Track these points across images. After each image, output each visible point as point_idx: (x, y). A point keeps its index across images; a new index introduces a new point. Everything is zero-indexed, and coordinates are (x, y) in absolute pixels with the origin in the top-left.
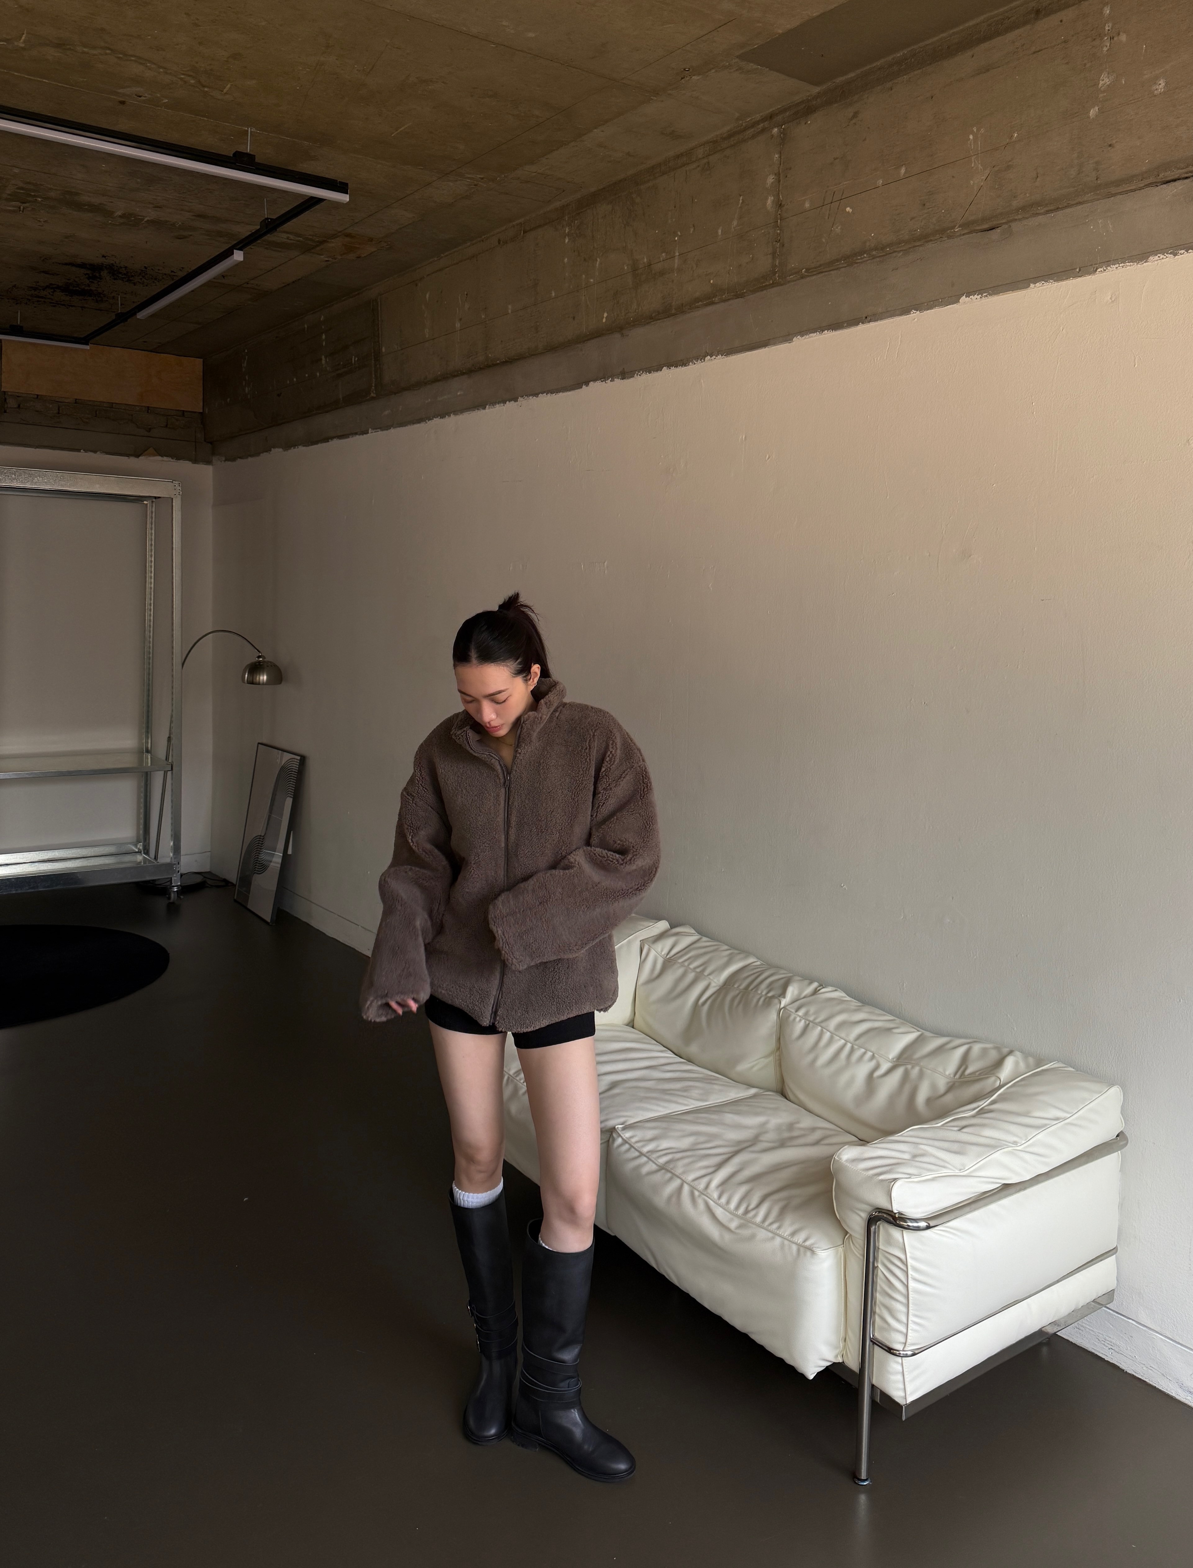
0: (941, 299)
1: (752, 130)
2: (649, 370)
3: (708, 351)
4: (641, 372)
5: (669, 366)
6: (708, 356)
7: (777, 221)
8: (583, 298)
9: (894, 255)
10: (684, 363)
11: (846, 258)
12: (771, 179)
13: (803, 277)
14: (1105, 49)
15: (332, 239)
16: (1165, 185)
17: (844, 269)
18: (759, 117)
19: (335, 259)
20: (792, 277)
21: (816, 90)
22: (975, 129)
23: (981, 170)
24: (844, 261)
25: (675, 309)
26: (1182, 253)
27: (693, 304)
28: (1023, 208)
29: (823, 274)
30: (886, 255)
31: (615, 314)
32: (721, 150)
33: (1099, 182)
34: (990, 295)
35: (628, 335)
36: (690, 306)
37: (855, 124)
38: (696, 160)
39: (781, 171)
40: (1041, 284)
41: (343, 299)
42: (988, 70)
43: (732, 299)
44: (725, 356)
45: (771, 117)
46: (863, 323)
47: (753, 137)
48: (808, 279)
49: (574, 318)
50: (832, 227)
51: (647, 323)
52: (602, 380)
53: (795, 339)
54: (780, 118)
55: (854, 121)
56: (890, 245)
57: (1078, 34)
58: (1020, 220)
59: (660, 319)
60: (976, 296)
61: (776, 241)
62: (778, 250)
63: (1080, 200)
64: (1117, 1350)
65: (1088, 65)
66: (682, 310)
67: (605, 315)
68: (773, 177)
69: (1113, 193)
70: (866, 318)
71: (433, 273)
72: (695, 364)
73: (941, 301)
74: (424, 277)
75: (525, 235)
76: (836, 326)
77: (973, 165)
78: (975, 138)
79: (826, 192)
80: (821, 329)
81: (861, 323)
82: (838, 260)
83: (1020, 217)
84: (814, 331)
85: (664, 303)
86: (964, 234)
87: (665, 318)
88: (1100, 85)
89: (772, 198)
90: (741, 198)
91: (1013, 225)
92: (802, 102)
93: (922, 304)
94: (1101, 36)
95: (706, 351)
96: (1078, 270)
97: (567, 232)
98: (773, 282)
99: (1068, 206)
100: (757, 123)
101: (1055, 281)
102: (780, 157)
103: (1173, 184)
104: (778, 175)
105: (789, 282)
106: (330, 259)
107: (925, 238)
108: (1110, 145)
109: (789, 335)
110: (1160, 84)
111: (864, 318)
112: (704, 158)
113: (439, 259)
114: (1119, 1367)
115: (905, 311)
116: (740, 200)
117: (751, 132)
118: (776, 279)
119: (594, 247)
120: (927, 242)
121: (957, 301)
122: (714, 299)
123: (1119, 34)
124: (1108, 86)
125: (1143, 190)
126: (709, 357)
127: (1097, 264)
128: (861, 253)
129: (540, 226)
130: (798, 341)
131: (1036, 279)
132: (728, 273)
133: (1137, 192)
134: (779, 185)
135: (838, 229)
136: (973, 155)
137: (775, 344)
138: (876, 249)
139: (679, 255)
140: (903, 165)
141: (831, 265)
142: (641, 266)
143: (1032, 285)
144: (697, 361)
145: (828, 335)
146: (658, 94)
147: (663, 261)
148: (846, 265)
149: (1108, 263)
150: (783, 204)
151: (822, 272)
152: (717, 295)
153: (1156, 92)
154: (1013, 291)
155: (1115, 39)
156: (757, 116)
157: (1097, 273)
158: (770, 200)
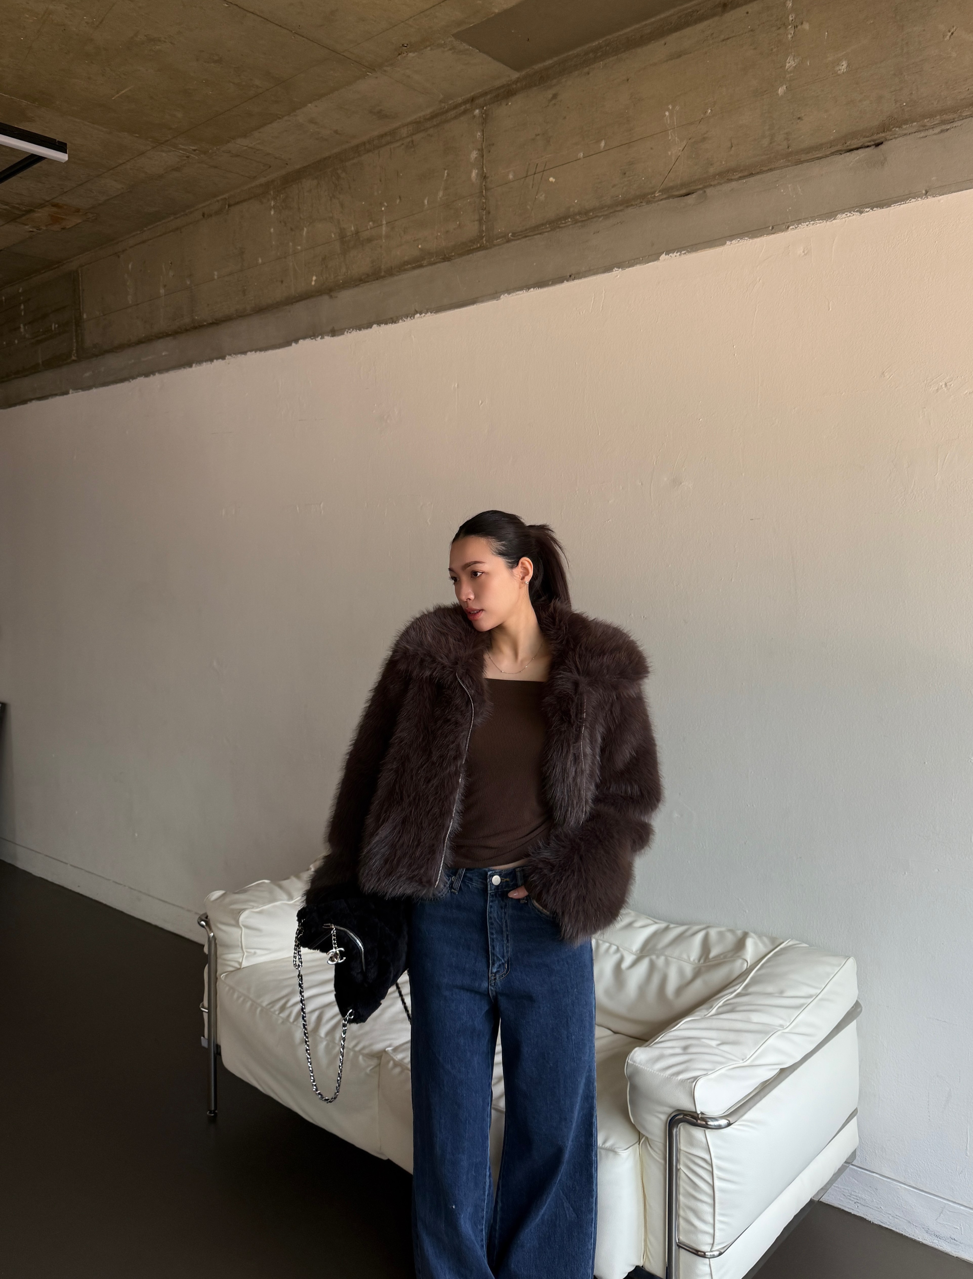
0: (642, 257)
1: (454, 111)
2: (360, 328)
3: (417, 309)
4: (351, 330)
5: (379, 323)
6: (417, 313)
7: (483, 192)
8: (291, 264)
9: (595, 220)
10: (393, 320)
11: (550, 222)
12: (474, 155)
13: (509, 241)
14: (790, 36)
15: (39, 209)
16: (848, 153)
17: (546, 234)
18: (461, 100)
19: (40, 230)
20: (499, 240)
21: (515, 75)
22: (670, 107)
23: (678, 142)
24: (549, 224)
25: (385, 272)
26: (868, 210)
27: (402, 267)
28: (721, 174)
29: (527, 238)
30: (589, 219)
31: (324, 277)
32: (424, 130)
33: (790, 150)
34: (689, 252)
35: (336, 297)
36: (399, 269)
37: (555, 104)
38: (400, 139)
39: (484, 147)
40: (737, 241)
41: (43, 271)
42: (680, 56)
43: (439, 262)
44: (434, 313)
45: (473, 99)
46: (567, 281)
47: (456, 117)
48: (513, 243)
49: (282, 282)
50: (536, 196)
51: (356, 286)
52: (312, 338)
53: (502, 296)
54: (481, 101)
55: (553, 102)
56: (594, 210)
57: (763, 23)
58: (714, 186)
59: (368, 282)
60: (675, 254)
61: (482, 209)
62: (484, 217)
63: (773, 166)
64: (862, 1203)
65: (774, 50)
66: (391, 272)
67: (314, 278)
68: (476, 153)
69: (802, 160)
70: (570, 276)
71: (135, 245)
72: (404, 321)
73: (642, 260)
74: (126, 250)
75: (229, 208)
76: (541, 284)
77: (670, 138)
78: (671, 116)
79: (529, 164)
80: (528, 287)
81: (565, 281)
82: (542, 225)
83: (716, 182)
84: (521, 289)
85: (373, 266)
86: (662, 200)
87: (374, 280)
88: (787, 67)
89: (477, 171)
90: (446, 172)
91: (708, 191)
92: (503, 86)
93: (624, 262)
94: (785, 25)
95: (416, 310)
96: (771, 228)
97: (272, 205)
98: (480, 246)
99: (761, 172)
100: (460, 105)
101: (749, 238)
102: (483, 135)
103: (856, 152)
104: (481, 150)
105: (495, 246)
106: (35, 230)
107: (627, 203)
108: (799, 118)
109: (496, 293)
110: (843, 65)
111: (568, 277)
112: (407, 137)
113: (143, 232)
114: (865, 1219)
115: (608, 269)
116: (445, 174)
117: (453, 113)
118: (483, 243)
119: (300, 218)
120: (627, 207)
121: (657, 259)
122: (422, 262)
123: (802, 24)
124: (795, 67)
125: (828, 158)
126: (418, 315)
127: (788, 223)
128: (565, 218)
129: (245, 201)
130: (504, 298)
131: (732, 237)
132: (436, 238)
133: (822, 159)
134: (483, 159)
135: (542, 197)
136: (669, 129)
137: (482, 301)
138: (580, 213)
139: (386, 224)
140: (602, 140)
141: (537, 229)
142: (348, 234)
143: (728, 243)
144: (407, 318)
145: (534, 293)
146: (374, 70)
147: (371, 229)
148: (549, 229)
149: (799, 221)
150: (487, 175)
151: (526, 237)
152: (425, 259)
153: (839, 72)
154: (710, 248)
155: (799, 27)
156: (459, 99)
157: (789, 230)
158: (474, 173)
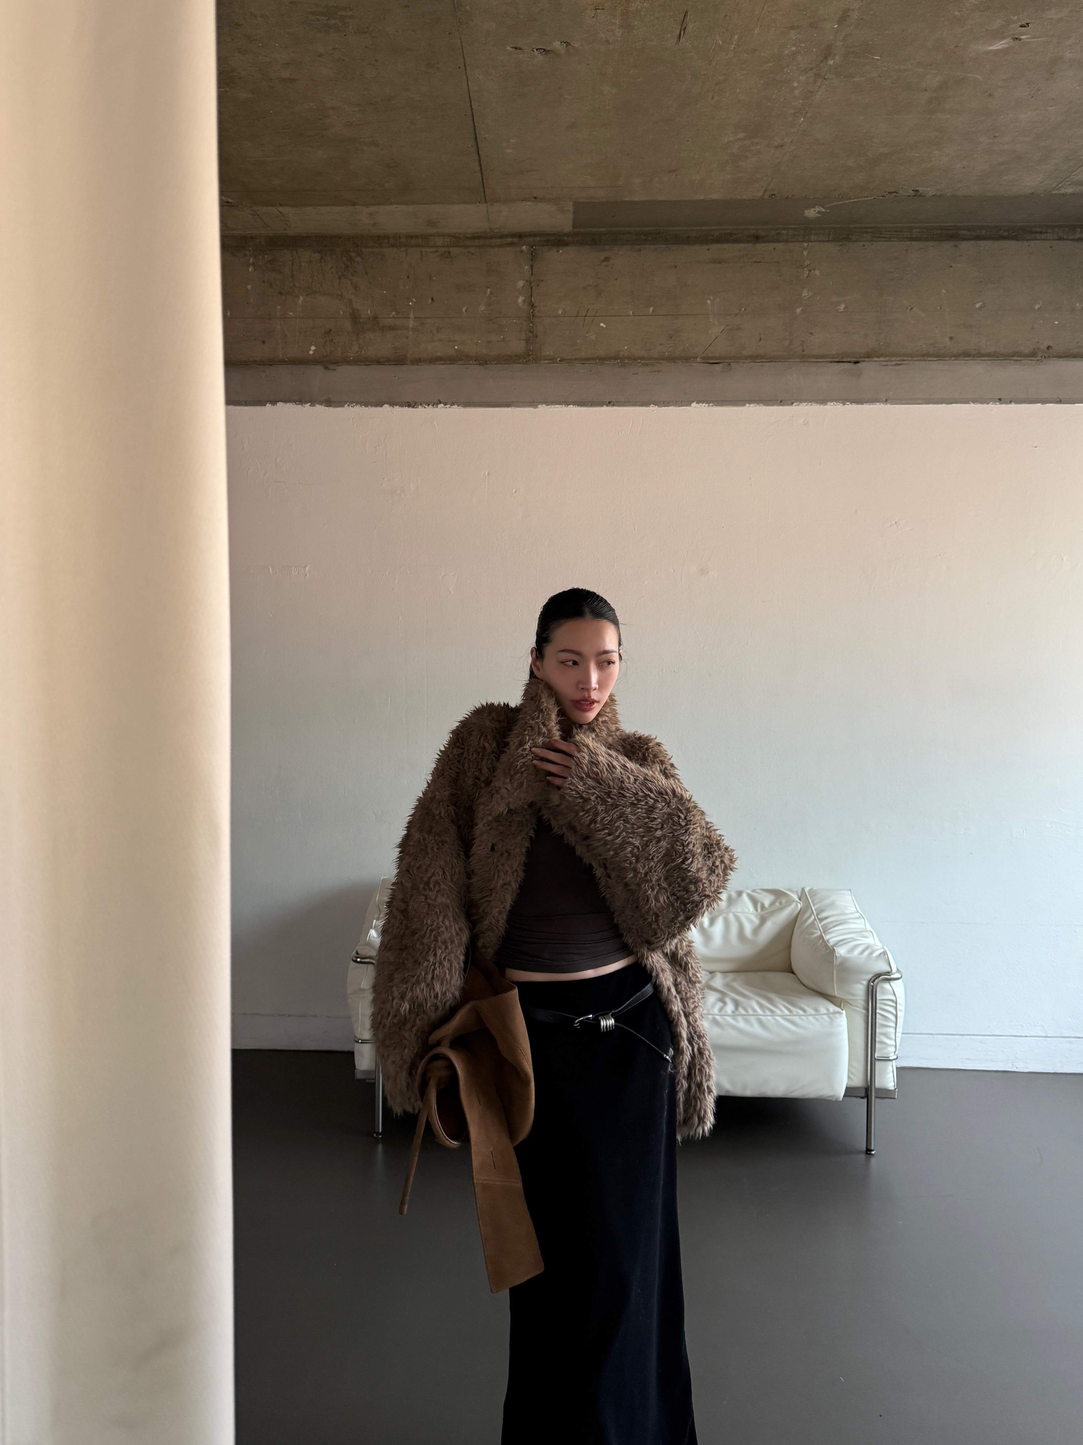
0: (676, 401)
1: (500, 240)
2: (366, 404)
3: (441, 400)
4: (354, 404)
5: (392, 404)
6: (439, 403)
7: (530, 317)
8: (279, 327)
10: (411, 405)
11: (599, 358)
12: (522, 284)
14: (805, 275)
16: (839, 364)
18: (508, 232)
20: (545, 361)
21: (568, 230)
22: (712, 298)
23: (718, 325)
25: (409, 360)
26: (849, 404)
27: (432, 360)
30: (634, 363)
31: (328, 350)
32: (464, 246)
33: (802, 353)
34: (716, 405)
37: (607, 266)
38: (434, 246)
39: (532, 280)
42: (721, 263)
44: (461, 406)
45: (521, 236)
46: (604, 405)
47: (501, 246)
49: (264, 342)
50: (585, 334)
51: (366, 365)
52: (297, 403)
53: (540, 406)
54: (530, 239)
55: (605, 263)
57: (787, 260)
59: (386, 365)
60: (704, 404)
61: (529, 332)
62: (532, 339)
63: (787, 360)
65: (794, 281)
66: (417, 361)
67: (313, 348)
69: (811, 361)
70: (611, 403)
76: (582, 404)
77: (711, 320)
78: (713, 303)
79: (580, 307)
80: (567, 403)
82: (591, 358)
84: (557, 403)
85: (396, 352)
87: (391, 365)
88: (803, 296)
89: (524, 298)
92: (551, 234)
93: (660, 402)
94: (802, 267)
98: (526, 361)
99: (776, 361)
100: (507, 236)
101: (764, 405)
102: (532, 270)
104: (529, 282)
107: (672, 359)
108: (811, 333)
109: (534, 402)
110: (842, 307)
111: (605, 402)
112: (443, 247)
115: (646, 404)
116: (488, 291)
118: (529, 360)
119: (294, 285)
120: (671, 362)
121: (689, 405)
122: (457, 362)
123: (814, 270)
124: (809, 298)
126: (443, 405)
127: (792, 400)
128: (615, 358)
130: (542, 408)
131: (751, 401)
132: (477, 345)
133: (821, 363)
134: (531, 290)
135: (593, 337)
136: (711, 313)
138: (629, 358)
139: (415, 318)
140: (651, 306)
141: (584, 360)
142: (364, 316)
143: (747, 405)
144: (428, 406)
145: (574, 409)
146: (486, 202)
147: (394, 318)
148: (597, 363)
149: (801, 401)
150: (536, 305)
152: (460, 359)
153: (839, 310)
154: (732, 406)
157: (792, 406)
158: (520, 300)
